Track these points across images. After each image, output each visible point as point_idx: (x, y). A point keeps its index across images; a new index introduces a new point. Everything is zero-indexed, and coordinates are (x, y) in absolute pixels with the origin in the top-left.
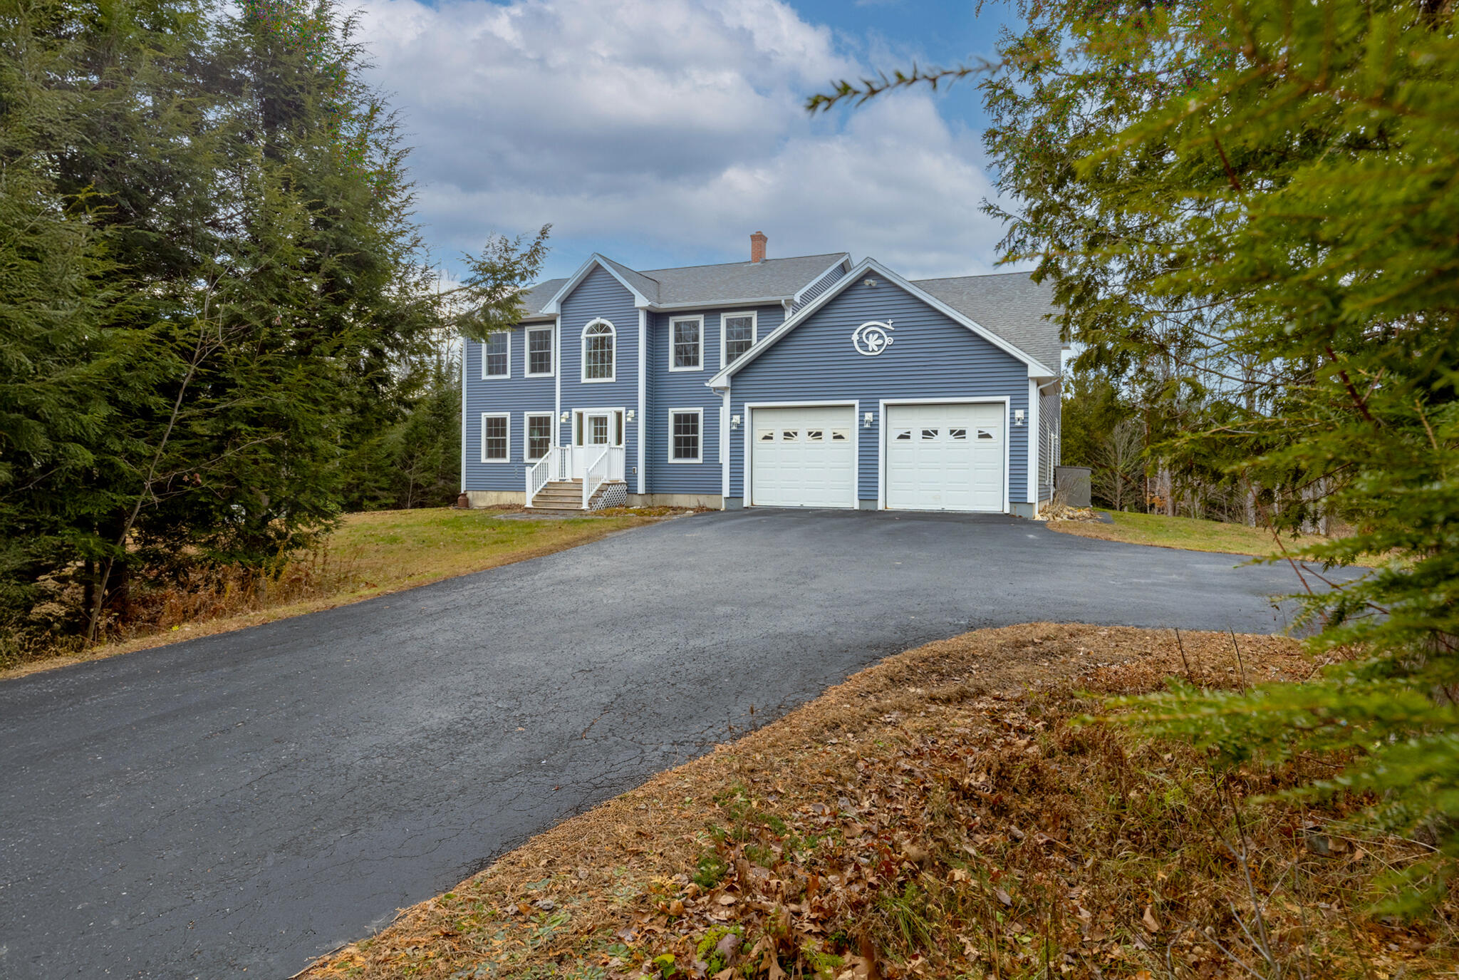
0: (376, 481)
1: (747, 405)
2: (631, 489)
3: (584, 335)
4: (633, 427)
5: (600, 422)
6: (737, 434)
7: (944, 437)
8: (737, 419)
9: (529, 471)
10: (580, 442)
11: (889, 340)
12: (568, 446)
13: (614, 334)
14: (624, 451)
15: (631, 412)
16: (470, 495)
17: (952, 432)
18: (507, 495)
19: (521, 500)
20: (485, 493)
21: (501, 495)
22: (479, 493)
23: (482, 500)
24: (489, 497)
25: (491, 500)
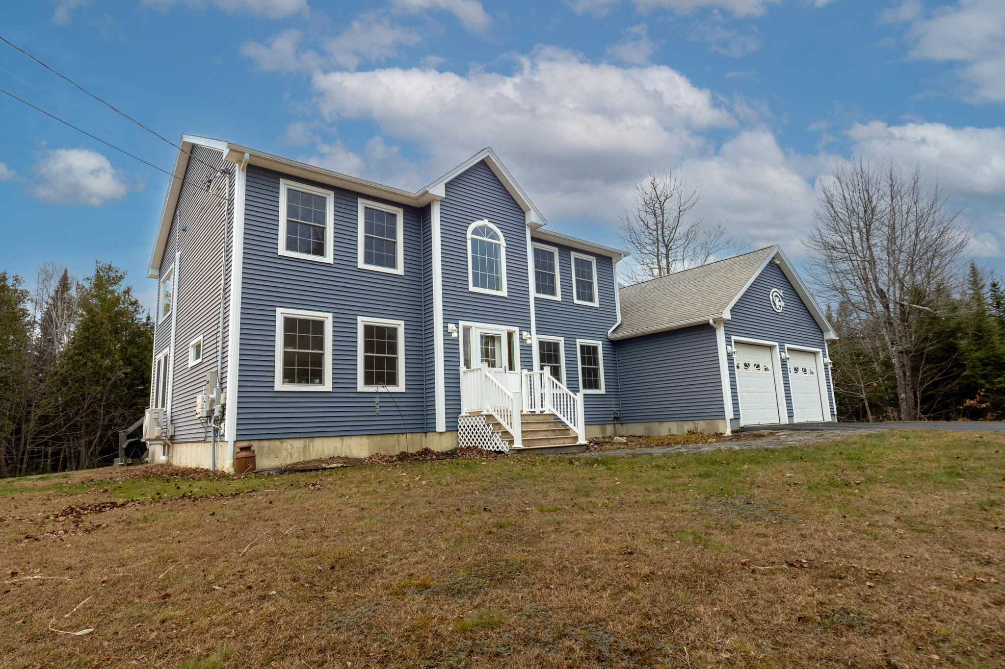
1: (733, 338)
3: (469, 235)
4: (527, 351)
7: (801, 372)
8: (729, 348)
11: (783, 304)
13: (502, 241)
15: (525, 334)
17: (803, 369)
18: (322, 443)
19: (350, 450)
20: (277, 443)
21: (311, 444)
22: (266, 443)
23: (272, 456)
24: (287, 450)
25: (291, 455)
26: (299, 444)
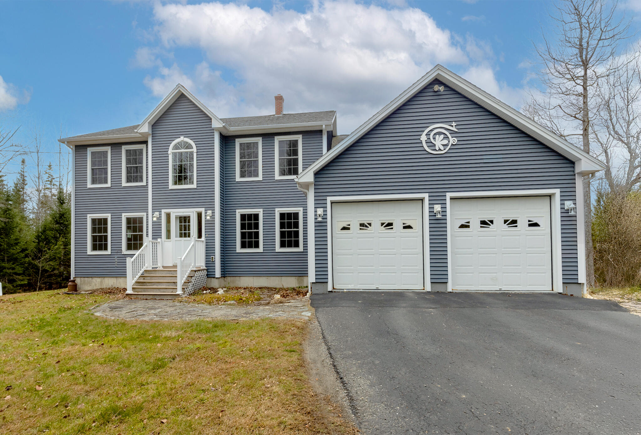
0: (13, 269)
1: (329, 199)
2: (210, 275)
3: (170, 151)
4: (211, 223)
5: (184, 221)
6: (321, 226)
7: (499, 226)
8: (320, 211)
9: (129, 261)
10: (168, 237)
11: (453, 140)
12: (159, 240)
13: (195, 150)
14: (204, 244)
15: (209, 212)
16: (78, 281)
17: (505, 221)
18: (108, 280)
19: (120, 284)
20: (91, 279)
21: (104, 280)
22: (86, 279)
23: (89, 285)
24: (94, 282)
25: (96, 285)
26: (99, 280)
